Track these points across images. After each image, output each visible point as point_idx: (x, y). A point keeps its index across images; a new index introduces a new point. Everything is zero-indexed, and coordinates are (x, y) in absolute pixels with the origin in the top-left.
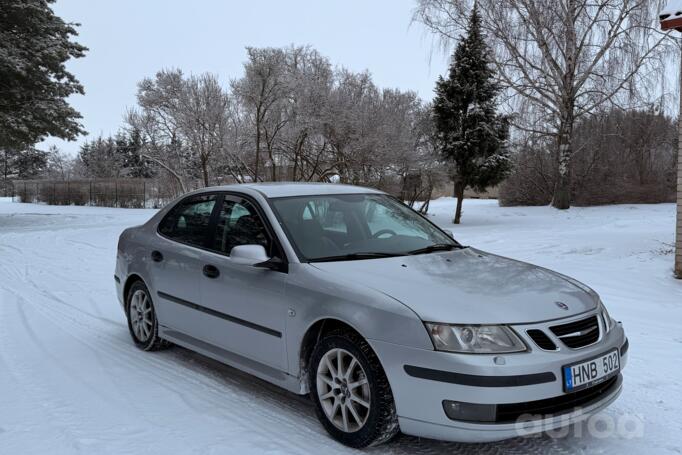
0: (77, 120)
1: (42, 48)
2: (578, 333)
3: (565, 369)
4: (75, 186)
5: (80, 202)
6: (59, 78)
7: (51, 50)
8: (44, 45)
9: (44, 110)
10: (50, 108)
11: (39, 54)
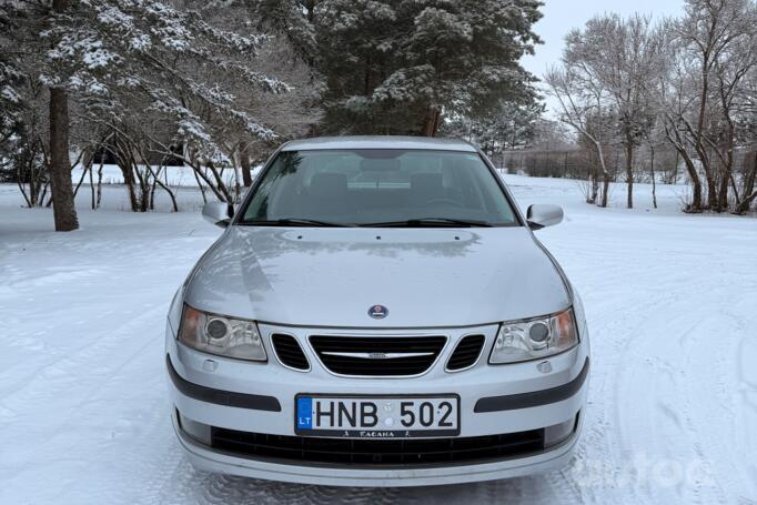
0: (533, 84)
1: (497, 10)
2: (365, 355)
3: (302, 399)
4: (552, 156)
5: (556, 175)
6: (525, 39)
7: (503, 10)
8: (498, 5)
9: (488, 75)
10: (493, 73)
11: (492, 16)
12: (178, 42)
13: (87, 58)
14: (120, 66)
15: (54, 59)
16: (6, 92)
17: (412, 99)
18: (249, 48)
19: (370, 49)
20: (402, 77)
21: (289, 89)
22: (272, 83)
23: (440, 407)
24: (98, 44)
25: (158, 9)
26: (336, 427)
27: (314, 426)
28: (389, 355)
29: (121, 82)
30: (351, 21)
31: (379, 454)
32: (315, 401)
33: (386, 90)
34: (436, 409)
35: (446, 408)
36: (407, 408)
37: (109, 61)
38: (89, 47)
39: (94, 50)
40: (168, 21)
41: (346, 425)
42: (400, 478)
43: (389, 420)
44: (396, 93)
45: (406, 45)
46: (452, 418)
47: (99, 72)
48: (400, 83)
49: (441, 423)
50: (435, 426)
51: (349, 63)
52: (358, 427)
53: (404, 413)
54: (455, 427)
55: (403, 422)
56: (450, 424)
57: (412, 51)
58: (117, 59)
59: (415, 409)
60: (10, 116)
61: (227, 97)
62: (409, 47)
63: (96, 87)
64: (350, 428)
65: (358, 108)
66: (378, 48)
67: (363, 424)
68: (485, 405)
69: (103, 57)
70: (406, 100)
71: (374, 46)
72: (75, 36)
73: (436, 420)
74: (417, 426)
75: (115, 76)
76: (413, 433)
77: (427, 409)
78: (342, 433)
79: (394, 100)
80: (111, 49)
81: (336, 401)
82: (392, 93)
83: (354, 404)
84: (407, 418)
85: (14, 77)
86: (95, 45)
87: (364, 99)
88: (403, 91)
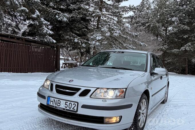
12: (117, 34)
13: (97, 38)
14: (103, 39)
15: (92, 38)
16: (83, 45)
17: (193, 50)
18: (137, 36)
19: (181, 37)
20: (190, 44)
21: (146, 45)
22: (142, 44)
23: (73, 104)
24: (100, 35)
25: (114, 27)
26: (53, 105)
27: (50, 104)
28: (67, 91)
29: (103, 43)
30: (176, 30)
31: (63, 114)
32: (51, 98)
33: (185, 48)
34: (72, 105)
35: (74, 105)
36: (66, 103)
37: (101, 38)
38: (98, 36)
39: (99, 36)
40: (115, 30)
41: (55, 105)
42: (65, 121)
43: (63, 106)
44: (188, 49)
45: (193, 36)
46: (76, 108)
47: (99, 40)
48: (189, 46)
49: (73, 109)
50: (71, 109)
51: (175, 41)
52: (57, 106)
53: (66, 104)
54: (76, 110)
55: (65, 106)
56: (75, 109)
57: (194, 37)
58: (103, 38)
59: (68, 104)
60: (83, 50)
61: (134, 48)
62: (193, 37)
63: (97, 44)
64: (55, 106)
65: (176, 52)
66: (184, 37)
67: (58, 105)
68: (84, 106)
69: (100, 37)
70: (191, 51)
71: (183, 36)
72: (97, 33)
73: (72, 107)
74: (68, 108)
75: (102, 41)
76: (67, 110)
77: (70, 104)
78: (54, 106)
79: (187, 50)
80: (102, 36)
81: (54, 99)
82: (186, 48)
83: (57, 100)
84: (66, 106)
85: (85, 42)
86: (99, 35)
87: (178, 50)
88: (190, 48)
